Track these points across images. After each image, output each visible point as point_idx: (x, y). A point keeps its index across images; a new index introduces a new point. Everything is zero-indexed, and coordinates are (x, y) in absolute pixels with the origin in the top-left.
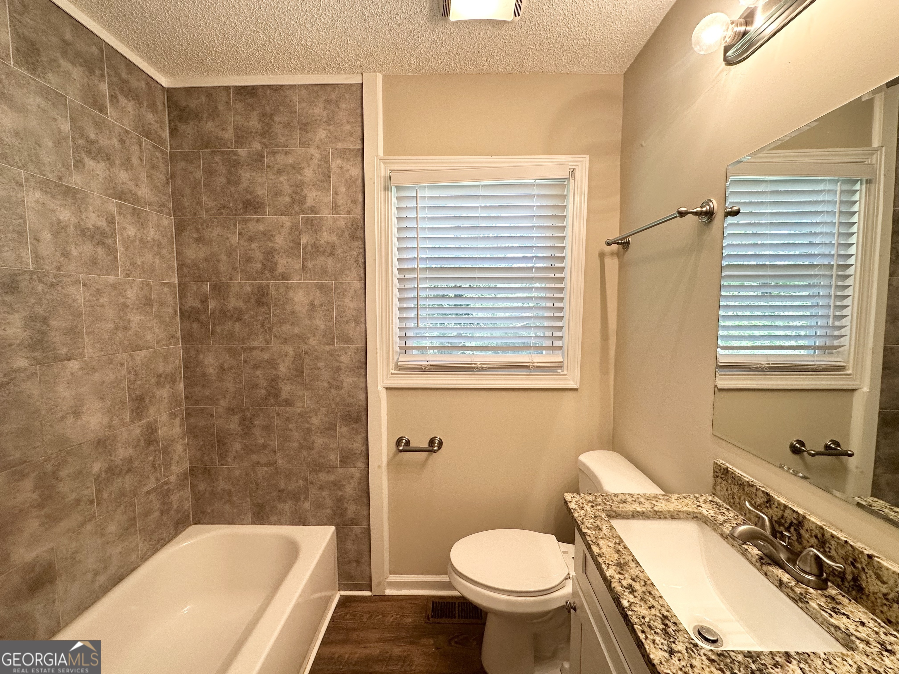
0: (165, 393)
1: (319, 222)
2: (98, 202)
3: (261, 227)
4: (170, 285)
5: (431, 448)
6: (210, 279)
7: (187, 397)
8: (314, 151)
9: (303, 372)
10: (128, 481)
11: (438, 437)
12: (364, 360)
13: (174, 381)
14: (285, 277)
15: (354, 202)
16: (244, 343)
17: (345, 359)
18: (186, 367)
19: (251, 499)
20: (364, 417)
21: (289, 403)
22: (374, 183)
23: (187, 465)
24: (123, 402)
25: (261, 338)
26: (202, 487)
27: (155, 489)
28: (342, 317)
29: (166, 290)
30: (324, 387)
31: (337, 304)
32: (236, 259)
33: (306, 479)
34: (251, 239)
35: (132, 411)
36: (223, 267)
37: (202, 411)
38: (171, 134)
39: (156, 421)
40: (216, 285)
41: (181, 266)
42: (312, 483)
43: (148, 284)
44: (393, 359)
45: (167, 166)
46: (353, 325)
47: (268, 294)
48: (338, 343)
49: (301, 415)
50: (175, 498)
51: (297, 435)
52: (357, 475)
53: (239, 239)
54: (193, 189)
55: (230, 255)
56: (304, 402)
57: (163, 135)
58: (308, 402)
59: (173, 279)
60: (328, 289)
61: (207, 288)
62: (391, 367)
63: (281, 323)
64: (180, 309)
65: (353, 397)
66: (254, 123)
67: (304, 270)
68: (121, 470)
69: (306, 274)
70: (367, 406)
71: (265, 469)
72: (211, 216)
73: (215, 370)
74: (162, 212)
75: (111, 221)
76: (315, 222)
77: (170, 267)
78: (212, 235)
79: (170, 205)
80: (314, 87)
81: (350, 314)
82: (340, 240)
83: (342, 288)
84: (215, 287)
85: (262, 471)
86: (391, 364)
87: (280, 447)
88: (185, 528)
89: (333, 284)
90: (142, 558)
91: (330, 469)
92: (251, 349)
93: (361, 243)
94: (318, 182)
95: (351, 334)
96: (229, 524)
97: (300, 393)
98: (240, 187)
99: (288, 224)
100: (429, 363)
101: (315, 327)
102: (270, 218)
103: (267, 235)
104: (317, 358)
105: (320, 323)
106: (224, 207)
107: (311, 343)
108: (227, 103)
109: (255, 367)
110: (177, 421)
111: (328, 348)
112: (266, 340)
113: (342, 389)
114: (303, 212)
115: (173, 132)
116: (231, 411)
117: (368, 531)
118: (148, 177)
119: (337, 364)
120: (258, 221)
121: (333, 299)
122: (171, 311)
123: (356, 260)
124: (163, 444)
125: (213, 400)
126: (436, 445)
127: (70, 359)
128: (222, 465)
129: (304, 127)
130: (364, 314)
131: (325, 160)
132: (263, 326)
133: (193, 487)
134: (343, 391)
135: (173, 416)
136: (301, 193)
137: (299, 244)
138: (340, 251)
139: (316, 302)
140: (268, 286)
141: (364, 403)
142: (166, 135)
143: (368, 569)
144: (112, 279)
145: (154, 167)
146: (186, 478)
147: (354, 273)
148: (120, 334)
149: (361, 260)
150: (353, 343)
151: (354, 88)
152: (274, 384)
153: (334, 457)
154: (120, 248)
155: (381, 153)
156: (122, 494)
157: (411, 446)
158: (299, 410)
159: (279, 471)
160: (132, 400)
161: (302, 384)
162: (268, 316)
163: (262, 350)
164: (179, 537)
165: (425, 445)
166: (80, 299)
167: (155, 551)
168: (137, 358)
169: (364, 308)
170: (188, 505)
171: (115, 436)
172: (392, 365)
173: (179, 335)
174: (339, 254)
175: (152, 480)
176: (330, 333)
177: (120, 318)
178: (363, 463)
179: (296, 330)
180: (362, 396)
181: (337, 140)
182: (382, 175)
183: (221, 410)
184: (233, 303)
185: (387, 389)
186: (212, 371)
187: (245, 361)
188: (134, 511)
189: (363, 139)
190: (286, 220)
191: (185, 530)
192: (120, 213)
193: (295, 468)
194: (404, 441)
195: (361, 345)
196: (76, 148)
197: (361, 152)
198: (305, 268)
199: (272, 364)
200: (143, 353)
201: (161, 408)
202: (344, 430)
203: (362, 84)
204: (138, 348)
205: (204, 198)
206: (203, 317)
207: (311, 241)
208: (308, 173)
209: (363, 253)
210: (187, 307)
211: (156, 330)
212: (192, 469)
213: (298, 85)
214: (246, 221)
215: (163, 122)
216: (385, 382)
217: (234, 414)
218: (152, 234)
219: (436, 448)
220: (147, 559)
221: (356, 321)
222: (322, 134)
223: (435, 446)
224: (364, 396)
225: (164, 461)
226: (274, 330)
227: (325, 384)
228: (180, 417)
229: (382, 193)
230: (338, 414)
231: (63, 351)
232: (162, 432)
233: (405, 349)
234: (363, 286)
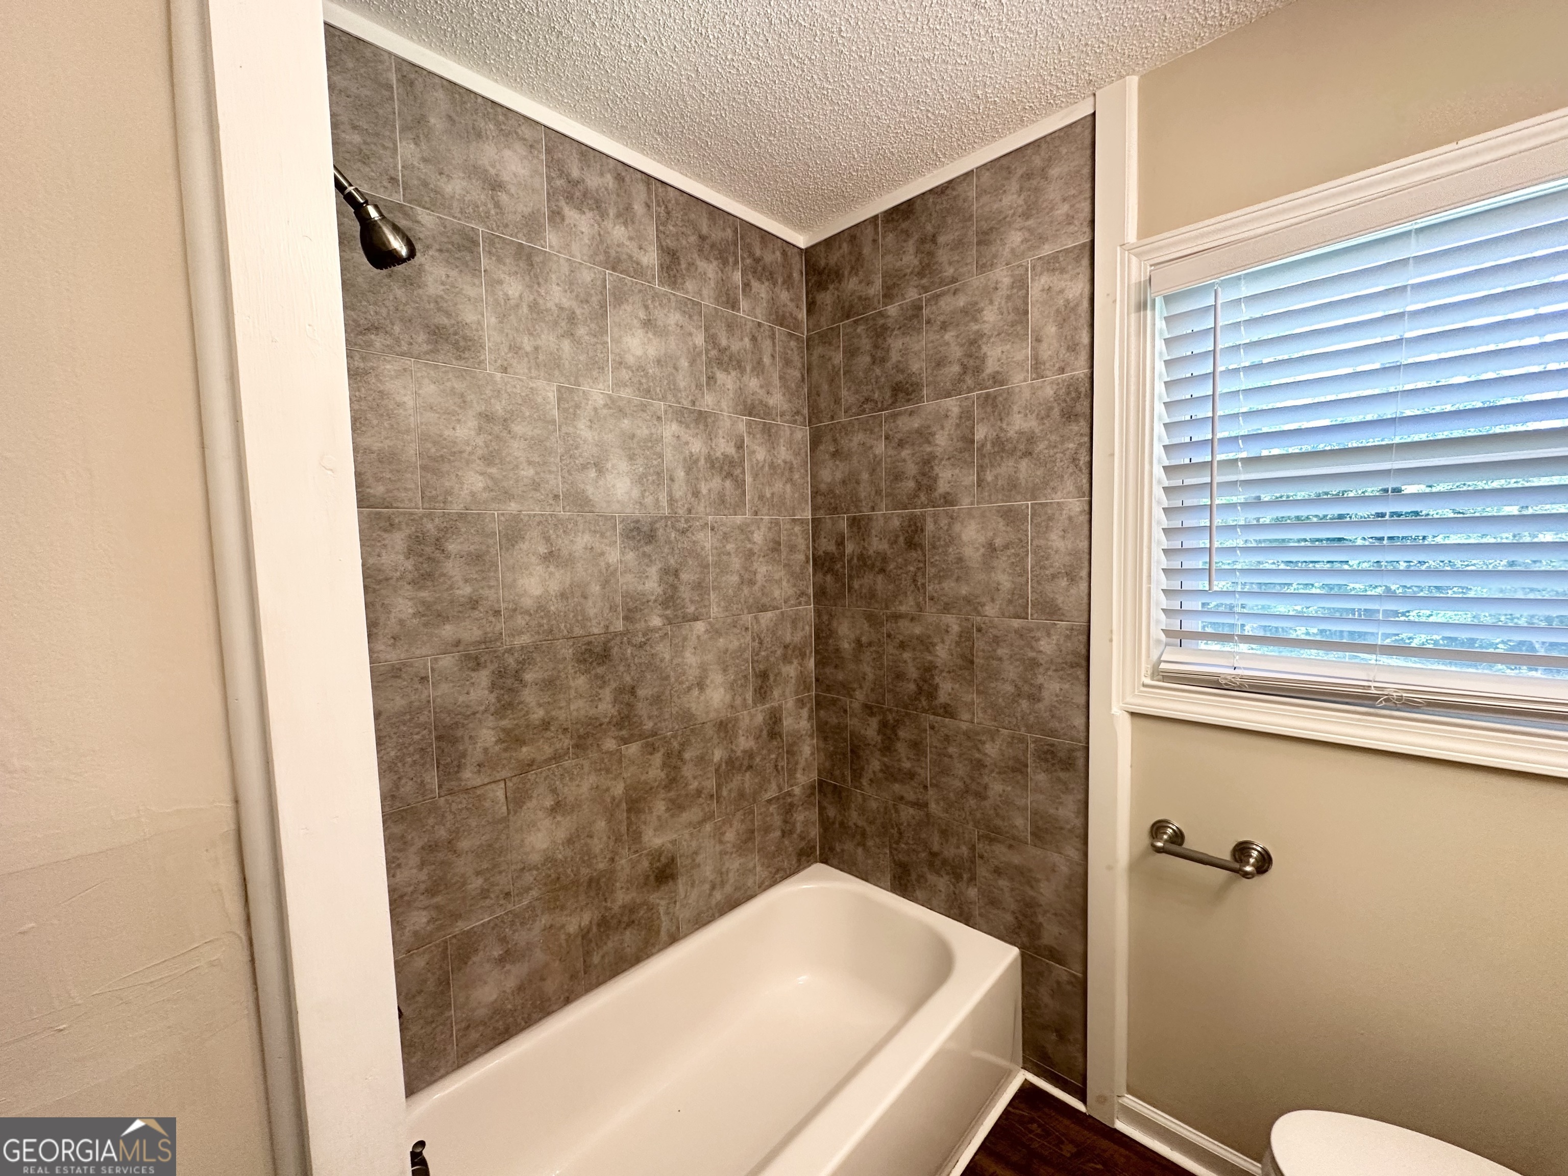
0: (791, 670)
1: (1006, 399)
2: (728, 423)
3: (916, 423)
4: (802, 522)
5: (1237, 866)
6: (848, 511)
7: (817, 680)
8: (1002, 276)
9: (972, 662)
10: (748, 781)
11: (1260, 844)
12: (1084, 651)
13: (803, 655)
14: (949, 500)
15: (1073, 348)
16: (887, 607)
17: (1047, 646)
18: (817, 637)
19: (891, 852)
20: (1080, 762)
21: (948, 711)
22: (1115, 301)
23: (814, 776)
24: (745, 677)
25: (911, 601)
26: (831, 812)
27: (777, 798)
28: (1043, 568)
29: (797, 529)
30: (1007, 692)
31: (1034, 543)
32: (881, 478)
33: (973, 848)
34: (901, 444)
35: (755, 690)
36: (864, 491)
37: (834, 702)
38: (809, 311)
39: (780, 706)
40: (854, 518)
41: (815, 493)
42: (981, 857)
43: (777, 523)
44: (1148, 656)
45: (802, 358)
46: (1064, 582)
47: (922, 530)
48: (1035, 616)
49: (968, 735)
50: (799, 817)
51: (960, 769)
52: (1064, 869)
53: (886, 446)
54: (832, 381)
55: (873, 472)
56: (974, 714)
57: (800, 317)
58: (981, 715)
59: (806, 514)
60: (1020, 516)
61: (844, 525)
62: (1143, 672)
63: (940, 577)
64: (813, 554)
65: (1060, 721)
66: (910, 259)
67: (979, 486)
68: (741, 764)
69: (982, 493)
70: (1088, 743)
71: (911, 811)
72: (851, 416)
73: (850, 644)
74: (795, 422)
75: (740, 446)
76: (1001, 399)
77: (803, 497)
78: (852, 445)
79: (806, 411)
80: (1003, 162)
81: (1058, 562)
82: (1044, 424)
83: (1046, 513)
84: (854, 522)
85: (907, 813)
86: (1144, 665)
87: (934, 782)
88: (809, 864)
89: (1028, 507)
90: (759, 887)
91: (1014, 842)
92: (897, 617)
93: (1084, 423)
94: (1006, 327)
95: (1060, 600)
96: (863, 879)
97: (967, 698)
98: (889, 365)
99: (956, 410)
100: (1237, 672)
101: (995, 585)
102: (929, 406)
103: (924, 435)
104: (997, 640)
105: (1004, 580)
106: (867, 400)
107: (987, 613)
108: (875, 241)
109: (902, 646)
110: (805, 713)
111: (1016, 623)
112: (918, 604)
113: (1039, 700)
114: (980, 386)
115: (811, 307)
116: (869, 709)
117: (1083, 985)
118: (780, 378)
119: (1032, 654)
120: (911, 413)
121: (1027, 536)
122: (801, 557)
123: (1074, 459)
124: (787, 741)
125: (847, 688)
126: (1252, 861)
127: (698, 620)
128: (856, 788)
129: (985, 239)
130: (1086, 564)
131: (1021, 284)
132: (915, 581)
133: (822, 809)
134: (1040, 706)
135: (801, 703)
136: (977, 354)
137: (973, 442)
138: (1041, 446)
139: (998, 542)
140: (923, 515)
141: (1082, 735)
142: (803, 315)
143: (1081, 1060)
144: (739, 519)
145: (788, 362)
146: (813, 794)
147: (1069, 485)
148: (746, 590)
149: (1083, 459)
150: (1062, 617)
151: (1078, 130)
152: (928, 675)
153: (1021, 823)
154: (748, 479)
155: (1131, 236)
156: (742, 795)
157: (1185, 845)
158: (964, 726)
159: (931, 820)
160: (756, 676)
161: (971, 683)
162: (921, 565)
163: (912, 619)
164: (803, 874)
165: (1225, 855)
166: (708, 546)
167: (774, 883)
168: (762, 621)
169: (1087, 551)
170: (815, 832)
171: (736, 720)
172: (1145, 667)
173: (811, 591)
174: (1040, 452)
175: (774, 786)
176: (1021, 597)
177: (746, 569)
178: (1077, 850)
179: (964, 590)
180: (1079, 722)
181: (1042, 239)
182: (1134, 280)
183: (856, 705)
184: (877, 545)
185: (1133, 714)
186: (846, 646)
187: (889, 636)
188: (752, 821)
189: (1093, 222)
190: (952, 405)
191: (810, 866)
192: (749, 433)
193: (956, 823)
194: (1170, 831)
195: (1081, 622)
196: (709, 363)
197: (1088, 248)
198: (980, 482)
199: (925, 643)
200: (769, 614)
201: (788, 691)
202: (1041, 777)
203: (1094, 114)
204: (764, 609)
205: (844, 393)
206: (838, 566)
207: (992, 435)
208: (990, 316)
209: (1088, 445)
210: (821, 553)
211: (784, 583)
212: (821, 783)
213: (977, 168)
214: (895, 416)
215: (800, 299)
216: (1129, 699)
217: (872, 714)
218: (783, 454)
219: (1248, 869)
220: (765, 890)
221: (1072, 578)
222: (1015, 238)
223: (1248, 863)
224: (1083, 720)
225: (788, 764)
226: (930, 588)
227: (1009, 688)
228: (808, 705)
229: (1133, 316)
230: (1032, 746)
231: (691, 609)
232: (787, 723)
233: (1178, 637)
234: (1087, 508)
